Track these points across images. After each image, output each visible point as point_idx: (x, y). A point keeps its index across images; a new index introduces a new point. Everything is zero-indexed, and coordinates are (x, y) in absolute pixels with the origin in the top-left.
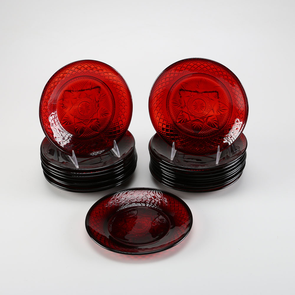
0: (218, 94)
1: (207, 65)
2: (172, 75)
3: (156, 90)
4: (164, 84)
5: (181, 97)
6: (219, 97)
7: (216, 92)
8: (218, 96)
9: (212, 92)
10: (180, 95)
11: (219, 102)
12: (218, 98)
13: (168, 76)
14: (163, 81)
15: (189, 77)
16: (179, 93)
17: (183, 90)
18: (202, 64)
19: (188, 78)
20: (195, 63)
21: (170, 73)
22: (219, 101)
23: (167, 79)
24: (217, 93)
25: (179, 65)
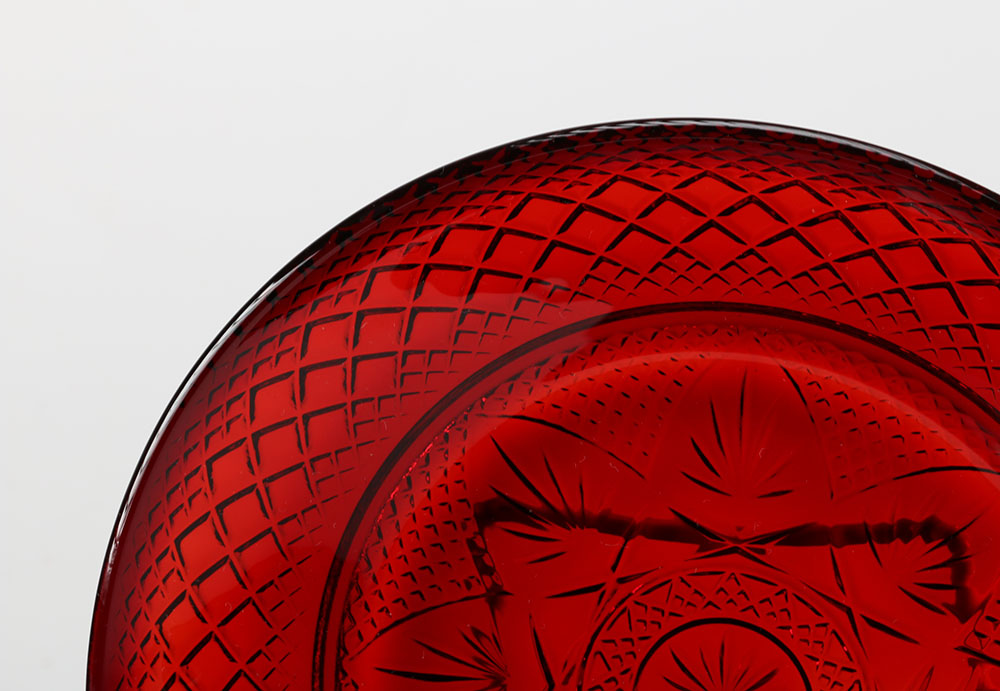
0: (958, 564)
1: (815, 209)
2: (381, 334)
3: (183, 521)
4: (280, 448)
5: (495, 597)
6: (978, 597)
7: (929, 530)
8: (958, 585)
9: (885, 534)
10: (486, 570)
11: (978, 658)
12: (963, 611)
13: (327, 342)
14: (274, 403)
15: (565, 366)
16: (471, 544)
17: (523, 509)
18: (751, 200)
19: (555, 374)
20: (668, 184)
21: (350, 305)
22: (974, 643)
23: (325, 387)
24: (945, 554)
25: (469, 217)
